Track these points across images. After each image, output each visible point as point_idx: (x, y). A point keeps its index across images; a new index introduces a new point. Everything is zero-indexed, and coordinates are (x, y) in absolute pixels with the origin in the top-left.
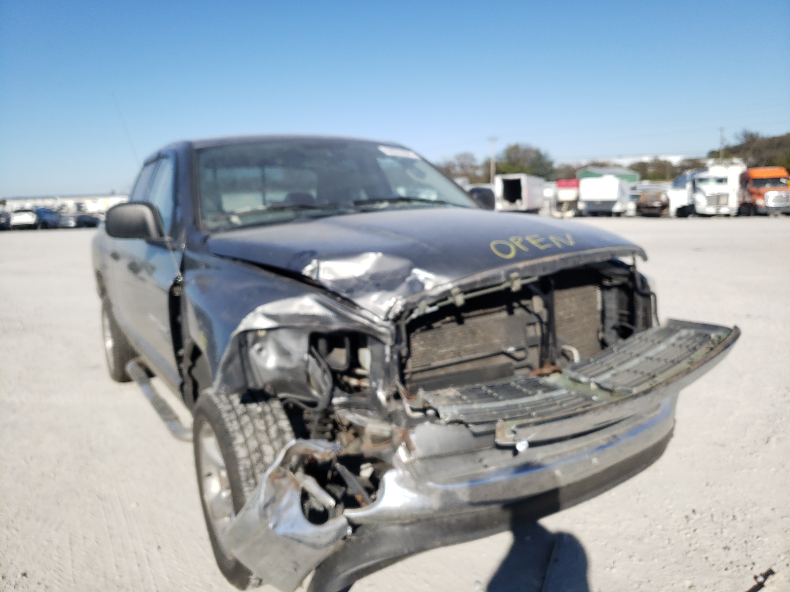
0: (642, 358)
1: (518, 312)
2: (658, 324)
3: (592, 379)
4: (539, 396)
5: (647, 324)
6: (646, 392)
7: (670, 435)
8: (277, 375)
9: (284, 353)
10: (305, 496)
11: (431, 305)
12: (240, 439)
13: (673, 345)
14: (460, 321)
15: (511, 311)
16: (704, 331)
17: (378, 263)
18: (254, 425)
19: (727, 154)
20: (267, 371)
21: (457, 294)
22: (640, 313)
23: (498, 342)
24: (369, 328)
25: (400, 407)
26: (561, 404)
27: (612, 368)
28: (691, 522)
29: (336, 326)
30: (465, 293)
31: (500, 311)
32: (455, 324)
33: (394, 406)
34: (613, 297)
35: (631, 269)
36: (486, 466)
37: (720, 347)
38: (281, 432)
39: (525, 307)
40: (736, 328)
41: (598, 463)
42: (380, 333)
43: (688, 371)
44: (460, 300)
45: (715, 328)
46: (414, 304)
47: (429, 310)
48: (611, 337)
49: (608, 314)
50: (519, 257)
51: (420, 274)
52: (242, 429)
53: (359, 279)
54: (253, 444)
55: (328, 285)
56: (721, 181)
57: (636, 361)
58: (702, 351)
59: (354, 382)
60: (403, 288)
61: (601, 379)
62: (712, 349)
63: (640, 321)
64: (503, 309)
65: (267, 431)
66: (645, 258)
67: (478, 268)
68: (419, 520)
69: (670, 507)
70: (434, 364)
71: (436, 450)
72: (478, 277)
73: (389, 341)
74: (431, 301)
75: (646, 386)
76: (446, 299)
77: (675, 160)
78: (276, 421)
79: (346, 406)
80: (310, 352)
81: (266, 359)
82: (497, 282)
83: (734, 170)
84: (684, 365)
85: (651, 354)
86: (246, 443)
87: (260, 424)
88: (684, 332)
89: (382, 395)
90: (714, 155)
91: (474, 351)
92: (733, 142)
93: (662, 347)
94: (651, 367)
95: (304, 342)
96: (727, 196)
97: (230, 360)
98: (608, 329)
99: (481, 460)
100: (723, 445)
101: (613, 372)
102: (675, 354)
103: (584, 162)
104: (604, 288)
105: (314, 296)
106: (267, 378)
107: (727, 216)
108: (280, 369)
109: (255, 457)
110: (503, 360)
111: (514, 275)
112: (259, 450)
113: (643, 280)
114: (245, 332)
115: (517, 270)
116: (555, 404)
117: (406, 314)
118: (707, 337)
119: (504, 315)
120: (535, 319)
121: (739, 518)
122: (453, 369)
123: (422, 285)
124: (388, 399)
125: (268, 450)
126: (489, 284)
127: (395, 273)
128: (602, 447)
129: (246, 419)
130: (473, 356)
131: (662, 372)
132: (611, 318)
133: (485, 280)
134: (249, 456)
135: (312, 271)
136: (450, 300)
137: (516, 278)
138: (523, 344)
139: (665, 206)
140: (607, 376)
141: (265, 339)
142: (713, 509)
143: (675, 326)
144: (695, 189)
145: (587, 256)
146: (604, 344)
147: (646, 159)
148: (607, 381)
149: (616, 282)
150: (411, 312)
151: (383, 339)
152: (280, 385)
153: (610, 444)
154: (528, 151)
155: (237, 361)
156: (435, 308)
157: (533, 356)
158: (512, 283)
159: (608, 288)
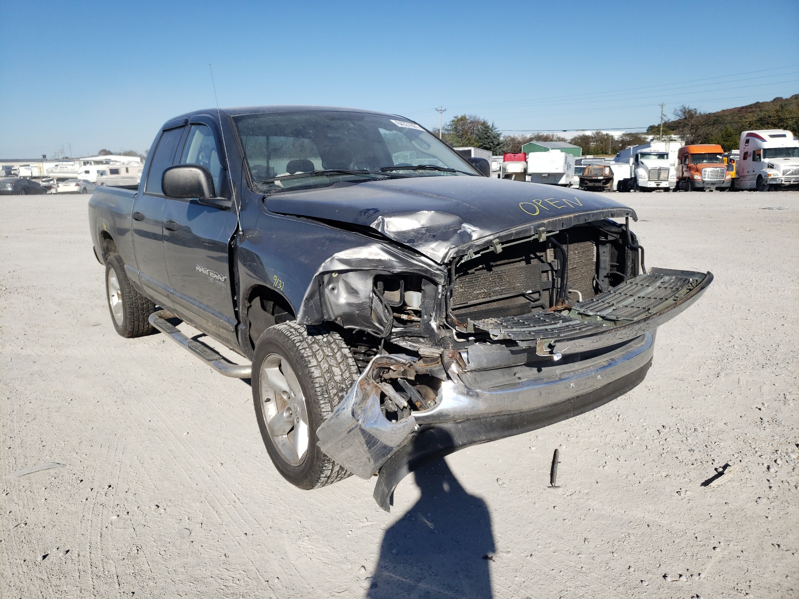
0: (636, 297)
1: (534, 262)
2: (645, 273)
3: (599, 313)
4: (560, 324)
5: (635, 273)
6: (645, 320)
7: (649, 364)
8: (347, 310)
9: (352, 291)
10: (383, 397)
11: (476, 253)
12: (314, 362)
13: (659, 287)
14: (489, 269)
15: (528, 262)
16: (683, 276)
17: (431, 219)
18: (323, 351)
19: (665, 130)
20: (338, 305)
21: (497, 244)
22: (629, 264)
23: (519, 285)
24: (427, 271)
25: (448, 335)
26: (580, 329)
27: (613, 305)
28: (662, 434)
29: (399, 268)
30: (503, 243)
31: (520, 261)
32: (485, 271)
33: (444, 333)
34: (606, 250)
35: (624, 228)
36: (519, 378)
37: (698, 288)
38: (344, 357)
39: (539, 258)
40: (709, 273)
41: (600, 381)
42: (436, 275)
43: (675, 305)
44: (499, 249)
45: (692, 274)
46: (464, 251)
47: (474, 257)
48: (604, 284)
49: (602, 265)
50: (542, 216)
51: (468, 227)
52: (314, 355)
53: (417, 231)
54: (325, 366)
55: (392, 236)
56: (662, 156)
57: (631, 300)
58: (684, 291)
59: (404, 317)
60: (455, 238)
61: (604, 313)
62: (690, 290)
63: (629, 270)
64: (523, 260)
65: (334, 355)
66: (635, 219)
67: (513, 224)
68: (468, 420)
69: (644, 424)
70: (470, 303)
71: (485, 364)
72: (513, 230)
73: (442, 281)
74: (477, 249)
75: (643, 316)
76: (488, 248)
77: (617, 135)
78: (340, 349)
79: (402, 335)
80: (374, 292)
81: (337, 296)
82: (528, 235)
83: (674, 147)
84: (670, 301)
85: (642, 294)
86: (318, 365)
87: (328, 351)
88: (667, 278)
89: (434, 325)
90: (653, 130)
91: (501, 293)
92: (672, 118)
93: (650, 289)
94: (644, 304)
95: (370, 282)
96: (668, 170)
97: (311, 296)
98: (601, 277)
99: (515, 374)
100: (682, 380)
101: (614, 308)
102: (662, 293)
103: (528, 136)
104: (598, 244)
105: (380, 245)
106: (338, 312)
107: (667, 190)
108: (349, 305)
109: (327, 376)
110: (522, 300)
111: (541, 229)
112: (329, 370)
113: (633, 237)
114: (323, 273)
115: (543, 225)
116: (576, 330)
117: (457, 259)
118: (686, 281)
119: (523, 263)
120: (549, 268)
121: (700, 430)
122: (483, 307)
123: (470, 236)
124: (439, 328)
125: (336, 371)
126: (521, 236)
127: (447, 227)
128: (604, 367)
129: (316, 347)
130: (500, 297)
131: (655, 306)
132: (605, 269)
133: (517, 233)
134: (322, 376)
135: (378, 225)
136: (491, 249)
137: (543, 231)
138: (538, 288)
139: (609, 179)
140: (610, 310)
141: (337, 280)
142: (678, 425)
143: (658, 273)
144: (637, 163)
145: (594, 215)
146: (597, 290)
147: (588, 133)
148: (610, 314)
149: (610, 238)
150: (461, 259)
151: (437, 279)
152: (348, 317)
153: (610, 365)
154: (475, 123)
155: (317, 297)
156: (479, 255)
157: (545, 298)
158: (540, 236)
159: (604, 243)
